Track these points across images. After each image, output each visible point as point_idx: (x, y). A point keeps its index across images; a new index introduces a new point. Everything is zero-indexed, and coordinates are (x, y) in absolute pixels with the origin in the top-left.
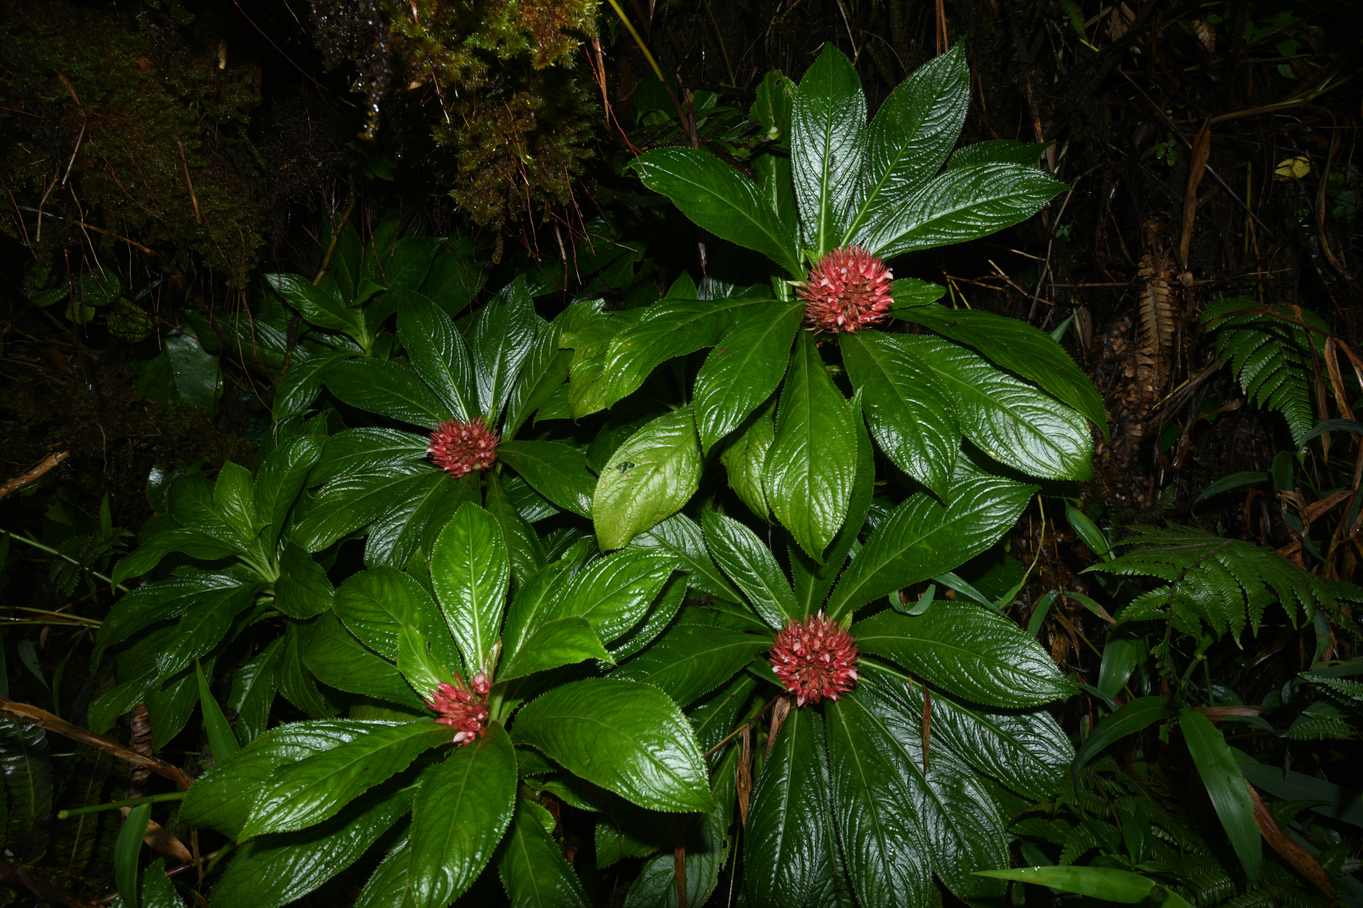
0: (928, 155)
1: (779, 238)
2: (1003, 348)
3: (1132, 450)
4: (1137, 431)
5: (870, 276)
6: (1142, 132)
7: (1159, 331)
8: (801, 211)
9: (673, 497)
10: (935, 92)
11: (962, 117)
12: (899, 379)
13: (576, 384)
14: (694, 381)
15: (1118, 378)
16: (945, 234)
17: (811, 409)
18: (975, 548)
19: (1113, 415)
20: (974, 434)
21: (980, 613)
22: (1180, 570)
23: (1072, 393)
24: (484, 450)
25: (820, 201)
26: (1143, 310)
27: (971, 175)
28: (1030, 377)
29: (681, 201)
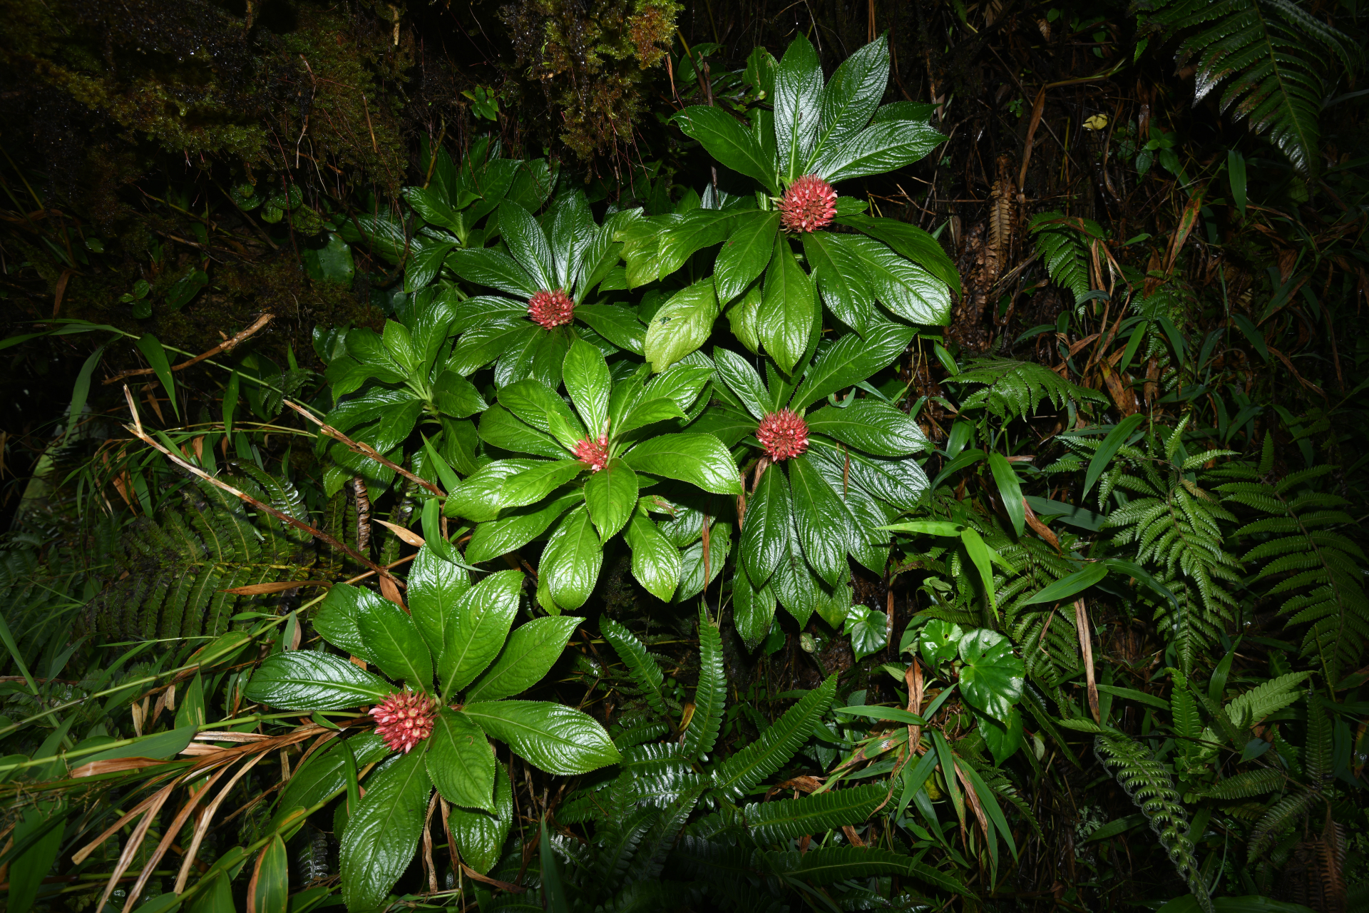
0: (861, 112)
1: (765, 168)
2: (903, 243)
3: (979, 313)
4: (983, 300)
5: (823, 195)
7: (1001, 233)
8: (779, 149)
9: (696, 340)
10: (866, 68)
11: (884, 86)
12: (839, 262)
13: (630, 266)
14: (714, 263)
15: (974, 265)
16: (870, 167)
17: (786, 281)
18: (880, 366)
19: (969, 290)
20: (883, 298)
21: (881, 405)
22: (995, 379)
23: (941, 271)
24: (565, 311)
25: (792, 143)
26: (992, 220)
27: (887, 128)
28: (917, 261)
29: (706, 143)
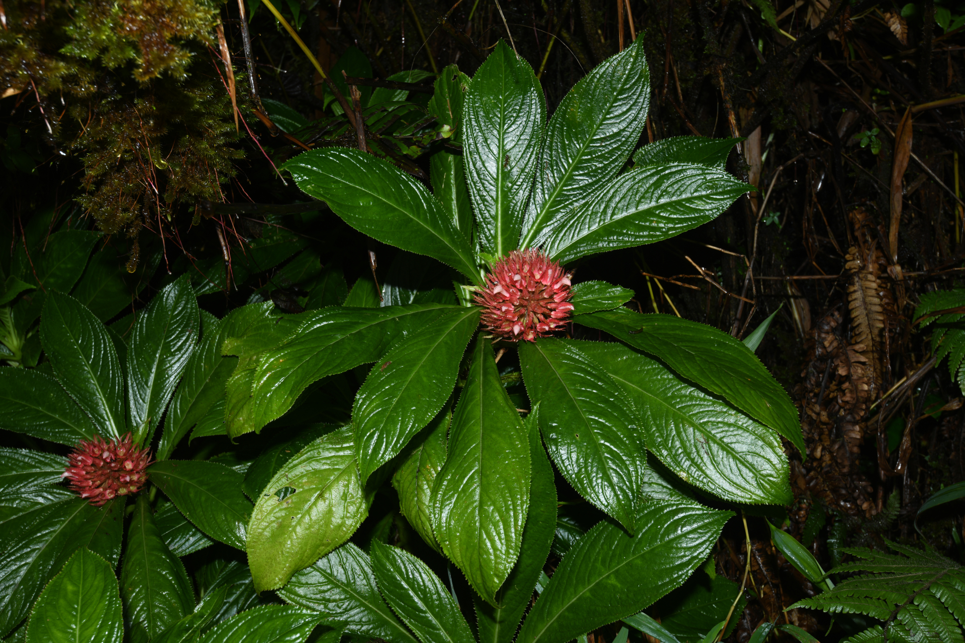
0: (611, 153)
1: (453, 241)
2: (690, 358)
3: (852, 453)
4: (856, 433)
5: (547, 282)
6: (848, 117)
7: (870, 326)
8: (477, 211)
9: (340, 526)
10: (615, 89)
11: (644, 116)
12: (581, 393)
13: (232, 400)
14: (353, 400)
15: (833, 376)
16: (629, 235)
17: (484, 429)
18: (665, 585)
19: (830, 416)
20: (665, 453)
22: (893, 608)
23: (764, 407)
24: (131, 472)
25: (496, 201)
26: (851, 306)
27: (652, 175)
29: (339, 205)
